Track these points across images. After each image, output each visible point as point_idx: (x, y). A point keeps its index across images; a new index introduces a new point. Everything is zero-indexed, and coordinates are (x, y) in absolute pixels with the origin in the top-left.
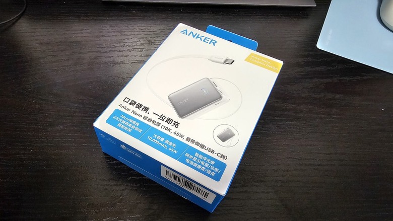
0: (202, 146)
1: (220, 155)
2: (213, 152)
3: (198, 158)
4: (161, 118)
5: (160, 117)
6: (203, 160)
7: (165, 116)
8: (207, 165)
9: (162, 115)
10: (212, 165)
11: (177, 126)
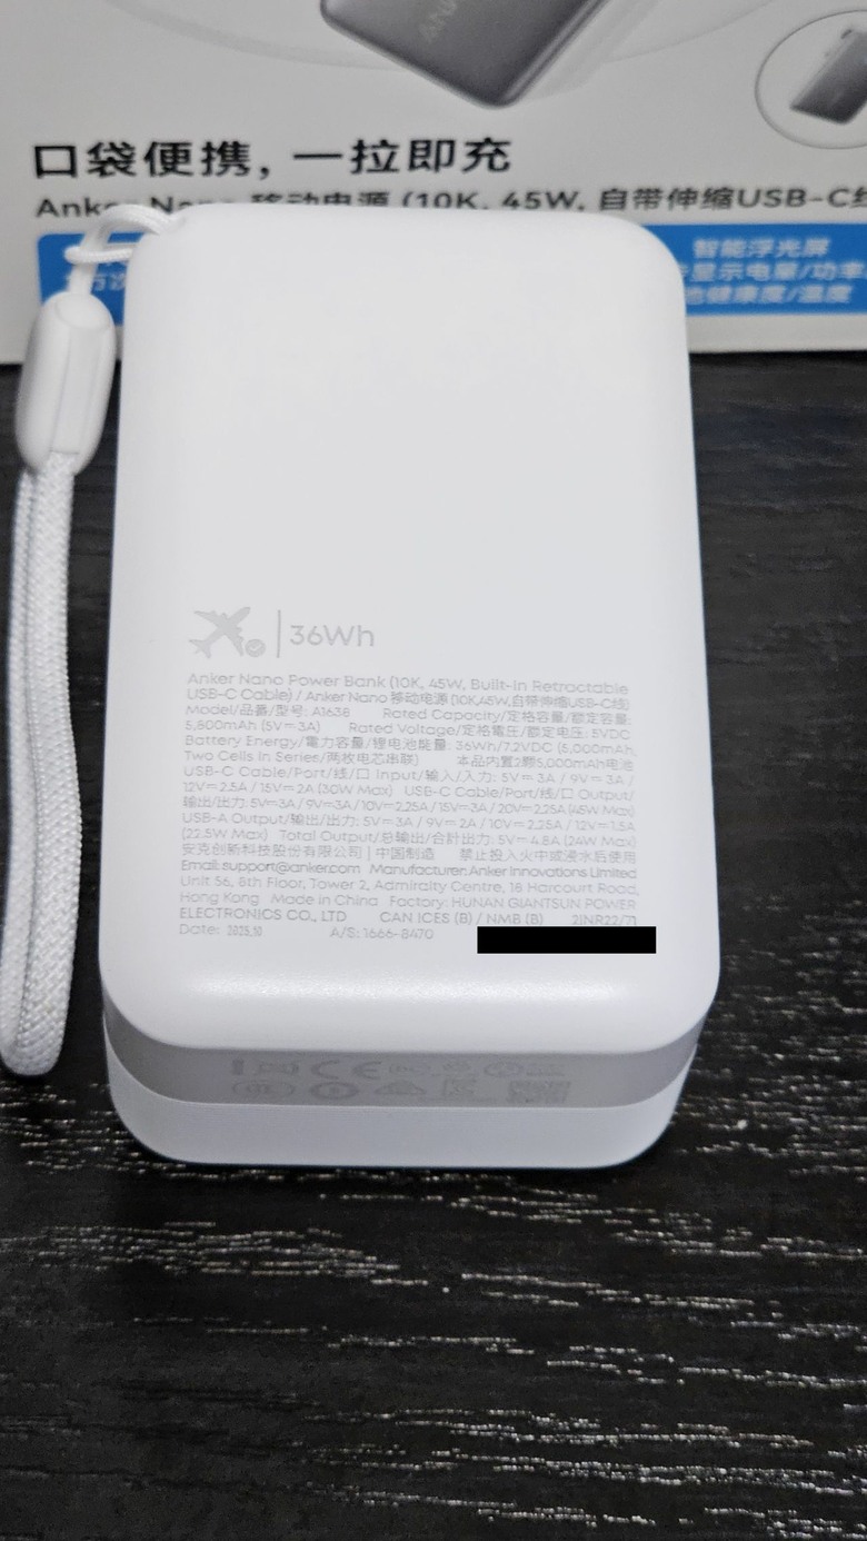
0: (720, 197)
1: (850, 197)
2: (798, 196)
3: (719, 260)
4: (368, 163)
5: (359, 159)
6: (754, 259)
7: (384, 144)
8: (786, 271)
9: (360, 146)
10: (815, 259)
11: (499, 161)
